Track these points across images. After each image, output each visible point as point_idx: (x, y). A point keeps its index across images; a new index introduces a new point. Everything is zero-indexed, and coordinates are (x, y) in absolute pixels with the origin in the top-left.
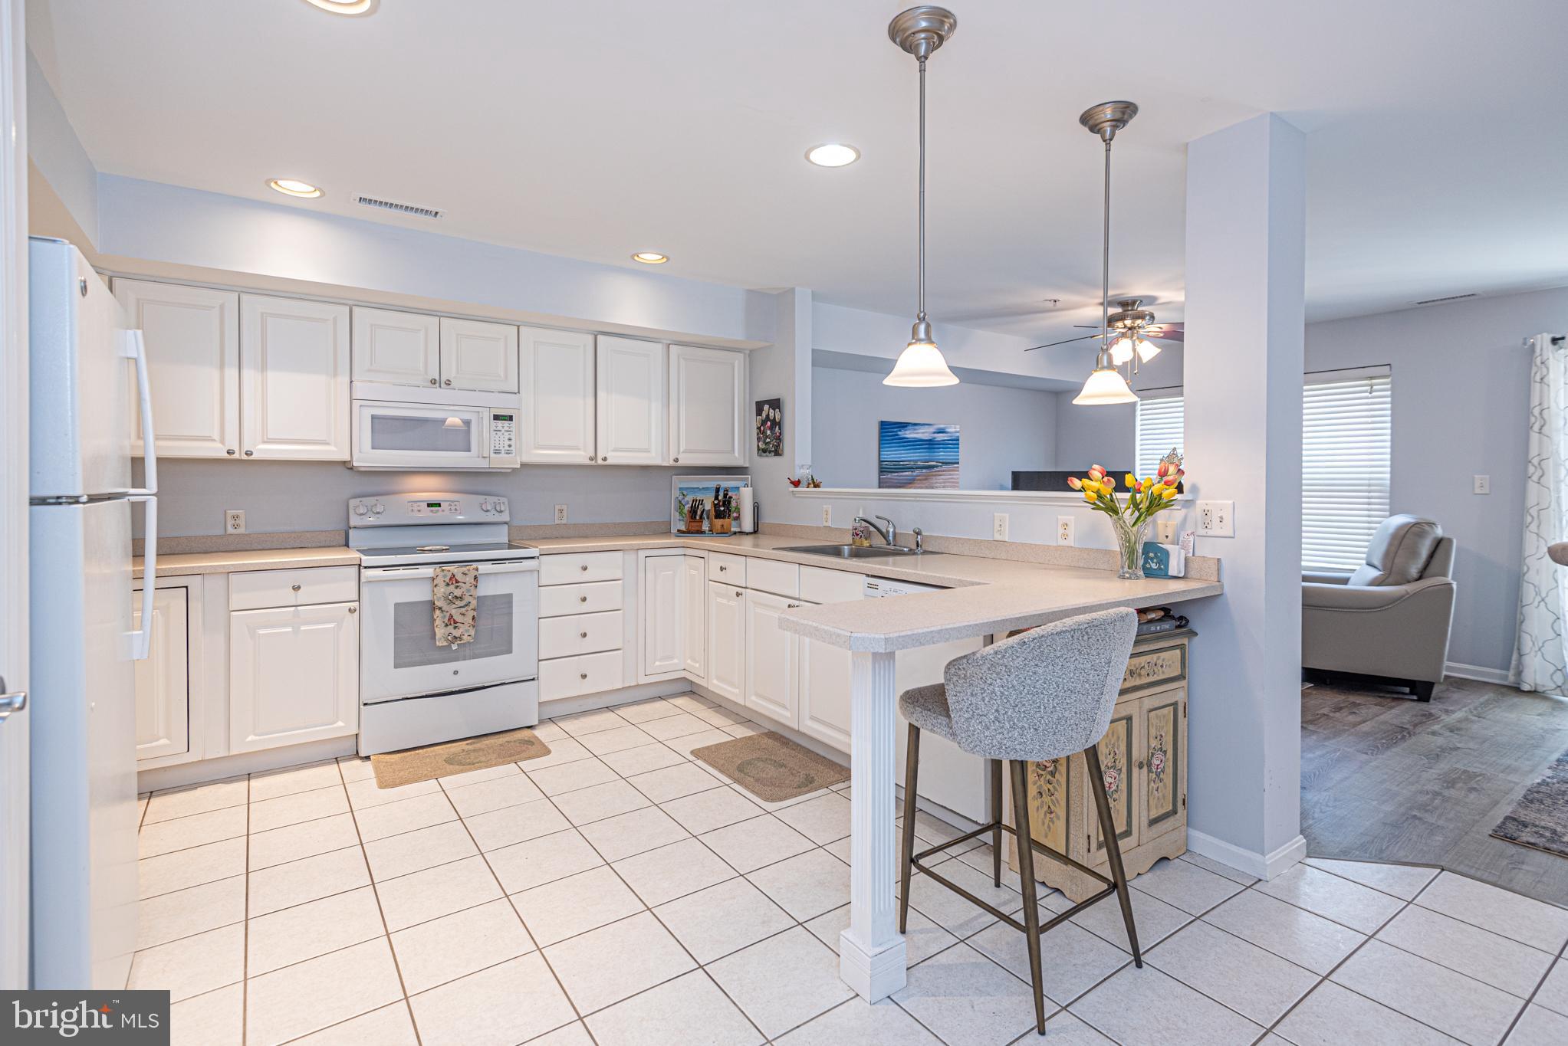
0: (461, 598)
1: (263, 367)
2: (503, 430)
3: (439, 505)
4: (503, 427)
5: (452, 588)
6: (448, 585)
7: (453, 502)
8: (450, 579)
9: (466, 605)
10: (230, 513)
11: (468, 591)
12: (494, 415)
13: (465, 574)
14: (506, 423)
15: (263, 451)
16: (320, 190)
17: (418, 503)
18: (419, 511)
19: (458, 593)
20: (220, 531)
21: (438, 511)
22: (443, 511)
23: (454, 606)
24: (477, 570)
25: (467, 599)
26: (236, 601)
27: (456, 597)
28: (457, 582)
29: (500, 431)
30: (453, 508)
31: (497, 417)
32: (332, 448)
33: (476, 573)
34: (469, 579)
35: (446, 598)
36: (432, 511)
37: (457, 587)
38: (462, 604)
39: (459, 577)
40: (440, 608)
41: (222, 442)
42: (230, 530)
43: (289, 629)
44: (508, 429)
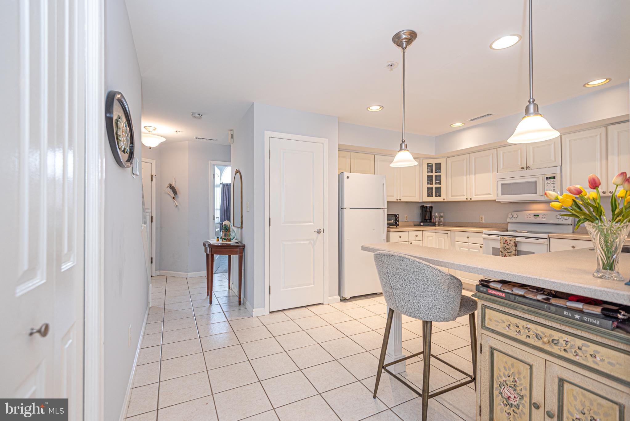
0: (509, 249)
1: (475, 174)
2: (551, 184)
3: (538, 215)
4: (551, 182)
5: (505, 245)
6: (504, 243)
7: (544, 214)
8: (505, 241)
9: (511, 252)
10: (480, 216)
11: (512, 247)
12: (546, 177)
13: (511, 240)
14: (552, 180)
15: (475, 198)
16: (463, 123)
17: (530, 215)
18: (530, 217)
19: (508, 247)
20: (478, 222)
21: (537, 218)
22: (539, 218)
23: (507, 252)
24: (515, 239)
25: (511, 250)
26: (457, 239)
27: (507, 249)
28: (507, 243)
29: (549, 184)
30: (544, 217)
31: (547, 178)
32: (492, 196)
33: (514, 241)
34: (512, 243)
35: (504, 248)
36: (535, 218)
37: (507, 245)
38: (509, 251)
39: (508, 241)
40: (501, 251)
41: (466, 196)
42: (480, 222)
43: (467, 249)
44: (553, 182)
